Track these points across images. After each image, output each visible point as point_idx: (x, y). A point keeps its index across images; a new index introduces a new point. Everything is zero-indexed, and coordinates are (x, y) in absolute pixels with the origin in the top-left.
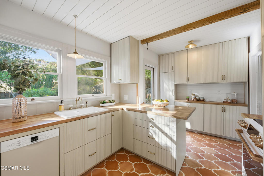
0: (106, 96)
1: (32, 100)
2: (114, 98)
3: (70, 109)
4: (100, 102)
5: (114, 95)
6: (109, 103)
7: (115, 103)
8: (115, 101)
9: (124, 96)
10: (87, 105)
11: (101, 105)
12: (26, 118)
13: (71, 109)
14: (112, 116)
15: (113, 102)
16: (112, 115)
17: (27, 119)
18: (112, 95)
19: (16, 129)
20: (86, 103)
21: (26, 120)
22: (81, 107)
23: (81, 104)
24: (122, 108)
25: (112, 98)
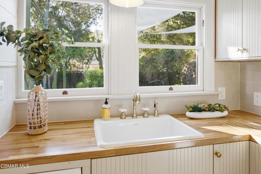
0: (203, 91)
1: (65, 93)
2: (224, 98)
3: (121, 116)
4: (186, 106)
5: (224, 89)
6: (209, 110)
7: (225, 113)
8: (225, 108)
9: (255, 94)
10: (156, 112)
11: (188, 114)
12: (46, 128)
13: (124, 117)
14: (215, 156)
15: (221, 111)
16: (216, 154)
17: (48, 130)
18: (220, 89)
19: (8, 157)
20: (155, 107)
21: (46, 132)
22: (143, 114)
23: (143, 109)
24: (250, 136)
25: (220, 98)
